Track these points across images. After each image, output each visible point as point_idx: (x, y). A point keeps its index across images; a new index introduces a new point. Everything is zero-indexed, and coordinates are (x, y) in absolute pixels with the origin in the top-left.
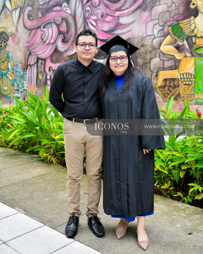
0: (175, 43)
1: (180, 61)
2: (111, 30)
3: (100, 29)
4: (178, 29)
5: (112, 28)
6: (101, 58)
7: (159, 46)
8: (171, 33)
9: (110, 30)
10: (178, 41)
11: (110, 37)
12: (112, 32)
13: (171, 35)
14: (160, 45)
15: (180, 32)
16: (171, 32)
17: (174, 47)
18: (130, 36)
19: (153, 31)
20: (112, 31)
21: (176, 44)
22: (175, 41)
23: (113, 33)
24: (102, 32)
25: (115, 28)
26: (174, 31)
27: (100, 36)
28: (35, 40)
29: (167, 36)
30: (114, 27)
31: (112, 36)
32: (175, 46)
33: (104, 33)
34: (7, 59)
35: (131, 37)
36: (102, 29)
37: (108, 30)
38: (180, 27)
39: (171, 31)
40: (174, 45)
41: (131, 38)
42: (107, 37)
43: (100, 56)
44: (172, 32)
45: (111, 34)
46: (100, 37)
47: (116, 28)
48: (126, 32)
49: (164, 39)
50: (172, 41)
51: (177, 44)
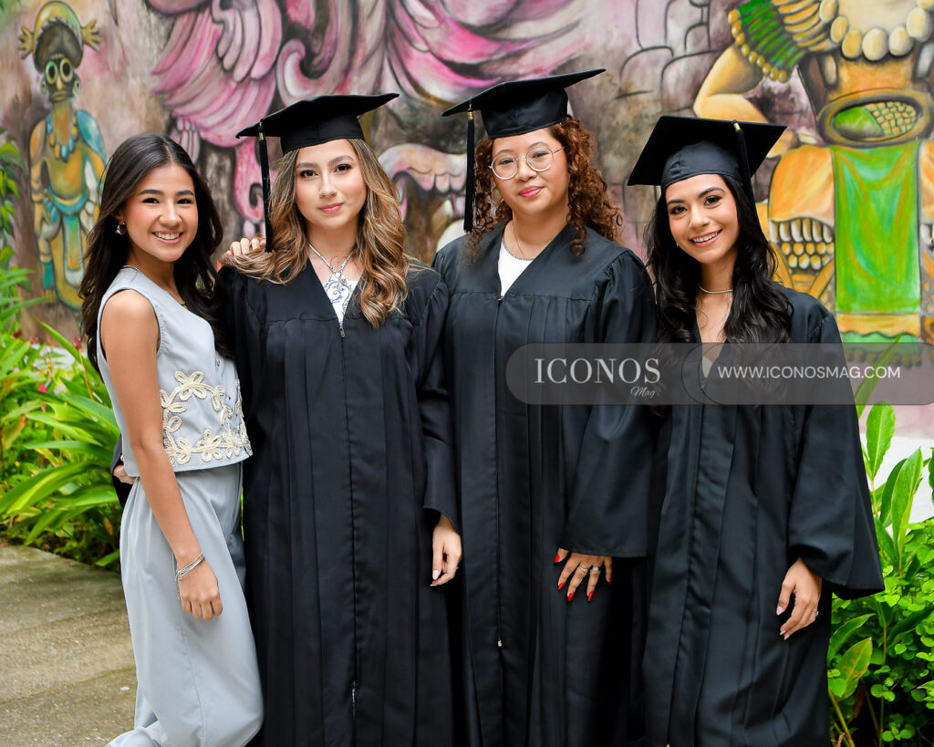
0: (755, 85)
1: (775, 163)
2: (496, 24)
3: (451, 19)
4: (766, 21)
5: (498, 14)
6: (457, 150)
7: (690, 96)
8: (739, 39)
9: (492, 22)
10: (768, 75)
11: (491, 55)
12: (498, 30)
13: (740, 47)
14: (695, 90)
15: (773, 35)
16: (740, 32)
17: (750, 100)
18: (572, 51)
19: (663, 30)
20: (499, 26)
21: (758, 88)
22: (755, 73)
23: (504, 34)
24: (459, 32)
25: (510, 12)
26: (751, 30)
27: (454, 47)
28: (191, 63)
29: (722, 50)
30: (509, 7)
31: (500, 49)
32: (755, 98)
33: (466, 35)
34: (79, 144)
35: (577, 55)
36: (462, 18)
37: (484, 23)
38: (774, 13)
39: (739, 28)
40: (751, 94)
41: (579, 59)
42: (481, 55)
43: (455, 141)
44: (742, 35)
45: (498, 40)
46: (453, 51)
47: (516, 15)
48: (555, 32)
49: (708, 66)
50: (743, 75)
51: (763, 88)
